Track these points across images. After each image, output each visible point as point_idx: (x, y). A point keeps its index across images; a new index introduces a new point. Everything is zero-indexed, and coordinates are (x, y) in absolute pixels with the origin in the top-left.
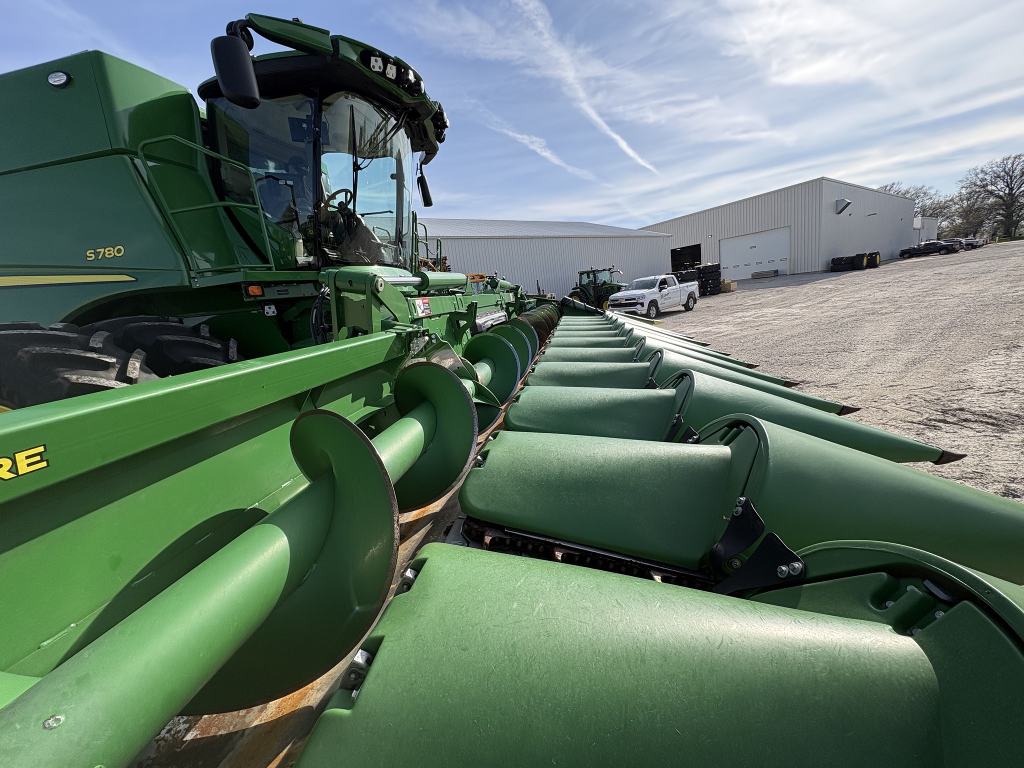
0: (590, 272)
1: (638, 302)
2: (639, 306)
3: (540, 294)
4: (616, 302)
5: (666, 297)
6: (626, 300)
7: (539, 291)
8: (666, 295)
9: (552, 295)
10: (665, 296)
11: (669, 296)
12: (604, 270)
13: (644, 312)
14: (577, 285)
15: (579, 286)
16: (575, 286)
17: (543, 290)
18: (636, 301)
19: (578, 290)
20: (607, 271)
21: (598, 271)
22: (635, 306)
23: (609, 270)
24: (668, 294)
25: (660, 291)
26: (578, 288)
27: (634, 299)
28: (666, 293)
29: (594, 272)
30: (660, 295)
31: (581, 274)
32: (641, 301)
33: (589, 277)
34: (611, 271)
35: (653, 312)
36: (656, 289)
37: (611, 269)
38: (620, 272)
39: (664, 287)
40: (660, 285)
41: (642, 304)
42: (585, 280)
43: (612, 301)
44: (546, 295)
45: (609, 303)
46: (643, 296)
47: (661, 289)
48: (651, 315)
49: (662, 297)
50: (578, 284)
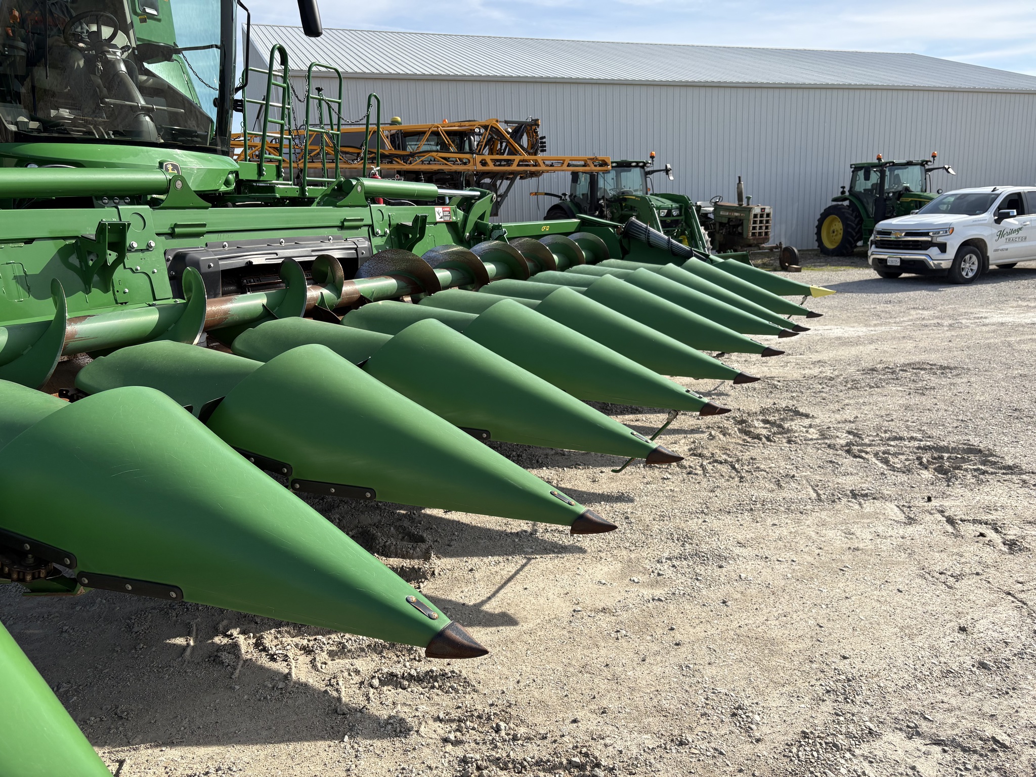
0: (874, 166)
1: (934, 241)
2: (934, 251)
3: (741, 205)
4: (886, 238)
5: (1013, 235)
6: (908, 234)
7: (740, 198)
8: (1012, 231)
9: (763, 210)
10: (1009, 234)
11: (1021, 234)
12: (910, 164)
13: (946, 265)
14: (843, 192)
15: (847, 194)
16: (839, 195)
17: (748, 198)
18: (929, 239)
19: (846, 203)
20: (918, 167)
21: (894, 164)
22: (926, 249)
23: (923, 164)
24: (1020, 229)
25: (998, 221)
26: (845, 199)
27: (927, 234)
28: (1017, 227)
29: (881, 166)
30: (995, 231)
31: (857, 168)
32: (940, 240)
33: (867, 178)
34: (927, 167)
35: (970, 266)
36: (988, 216)
37: (927, 162)
38: (950, 170)
39: (1008, 213)
40: (999, 208)
41: (943, 248)
42: (863, 185)
43: (880, 233)
44: (750, 210)
45: (872, 238)
46: (949, 230)
47: (1000, 217)
48: (964, 274)
49: (1001, 234)
50: (847, 189)
